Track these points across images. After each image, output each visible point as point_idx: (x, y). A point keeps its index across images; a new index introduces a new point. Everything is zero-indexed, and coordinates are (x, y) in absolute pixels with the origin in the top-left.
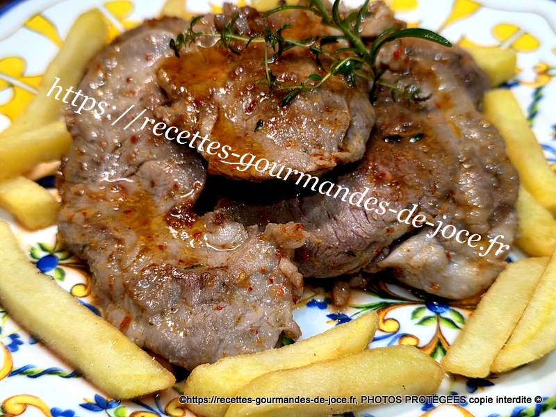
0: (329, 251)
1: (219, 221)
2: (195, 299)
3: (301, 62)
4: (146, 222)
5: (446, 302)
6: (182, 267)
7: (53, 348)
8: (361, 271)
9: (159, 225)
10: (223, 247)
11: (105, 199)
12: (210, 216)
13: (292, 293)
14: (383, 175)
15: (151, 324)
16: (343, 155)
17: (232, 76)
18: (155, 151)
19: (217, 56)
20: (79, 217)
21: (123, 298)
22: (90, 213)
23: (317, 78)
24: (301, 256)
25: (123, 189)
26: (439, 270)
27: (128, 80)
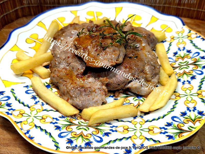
0: (114, 84)
1: (89, 77)
2: (83, 95)
3: (108, 39)
4: (72, 77)
5: (141, 96)
6: (80, 87)
7: (51, 105)
8: (121, 89)
9: (75, 78)
10: (90, 83)
11: (62, 72)
12: (87, 76)
13: (105, 93)
14: (127, 66)
15: (74, 100)
16: (117, 62)
17: (92, 43)
18: (74, 60)
19: (88, 37)
20: (56, 76)
21: (67, 94)
22: (59, 75)
23: (112, 44)
24: (107, 85)
25: (66, 69)
26: (139, 88)
27: (67, 42)
